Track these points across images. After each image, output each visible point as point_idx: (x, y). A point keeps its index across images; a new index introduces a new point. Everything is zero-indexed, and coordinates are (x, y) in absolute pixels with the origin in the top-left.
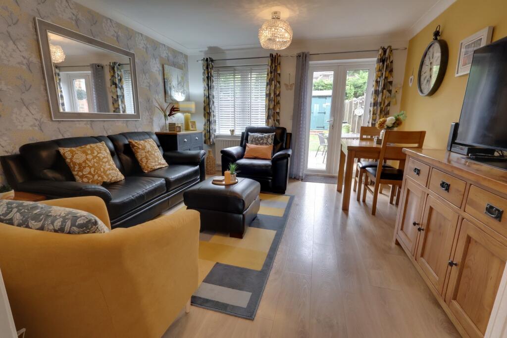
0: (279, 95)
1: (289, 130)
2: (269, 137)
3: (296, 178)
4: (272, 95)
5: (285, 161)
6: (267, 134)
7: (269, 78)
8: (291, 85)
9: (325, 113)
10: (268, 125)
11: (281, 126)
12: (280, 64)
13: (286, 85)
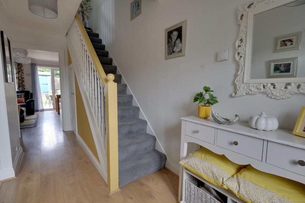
0: (23, 78)
1: (31, 92)
2: (21, 95)
3: (37, 111)
4: (20, 78)
5: (32, 103)
6: (20, 94)
7: (17, 71)
8: (29, 74)
9: (47, 84)
10: (19, 90)
11: (26, 90)
12: (22, 66)
13: (27, 74)
